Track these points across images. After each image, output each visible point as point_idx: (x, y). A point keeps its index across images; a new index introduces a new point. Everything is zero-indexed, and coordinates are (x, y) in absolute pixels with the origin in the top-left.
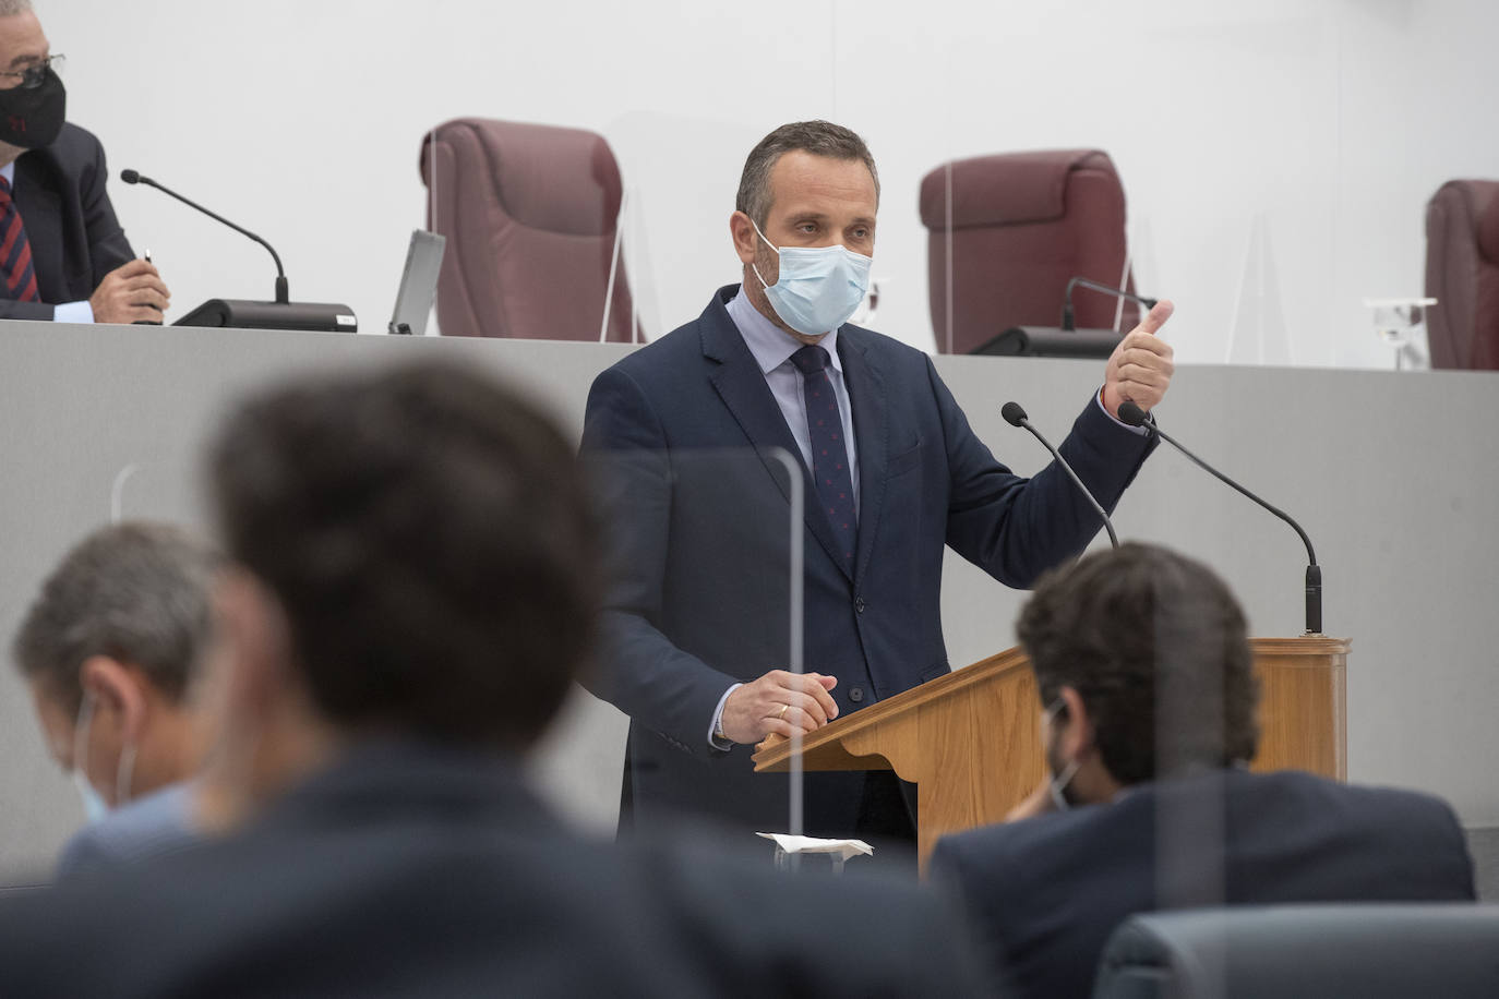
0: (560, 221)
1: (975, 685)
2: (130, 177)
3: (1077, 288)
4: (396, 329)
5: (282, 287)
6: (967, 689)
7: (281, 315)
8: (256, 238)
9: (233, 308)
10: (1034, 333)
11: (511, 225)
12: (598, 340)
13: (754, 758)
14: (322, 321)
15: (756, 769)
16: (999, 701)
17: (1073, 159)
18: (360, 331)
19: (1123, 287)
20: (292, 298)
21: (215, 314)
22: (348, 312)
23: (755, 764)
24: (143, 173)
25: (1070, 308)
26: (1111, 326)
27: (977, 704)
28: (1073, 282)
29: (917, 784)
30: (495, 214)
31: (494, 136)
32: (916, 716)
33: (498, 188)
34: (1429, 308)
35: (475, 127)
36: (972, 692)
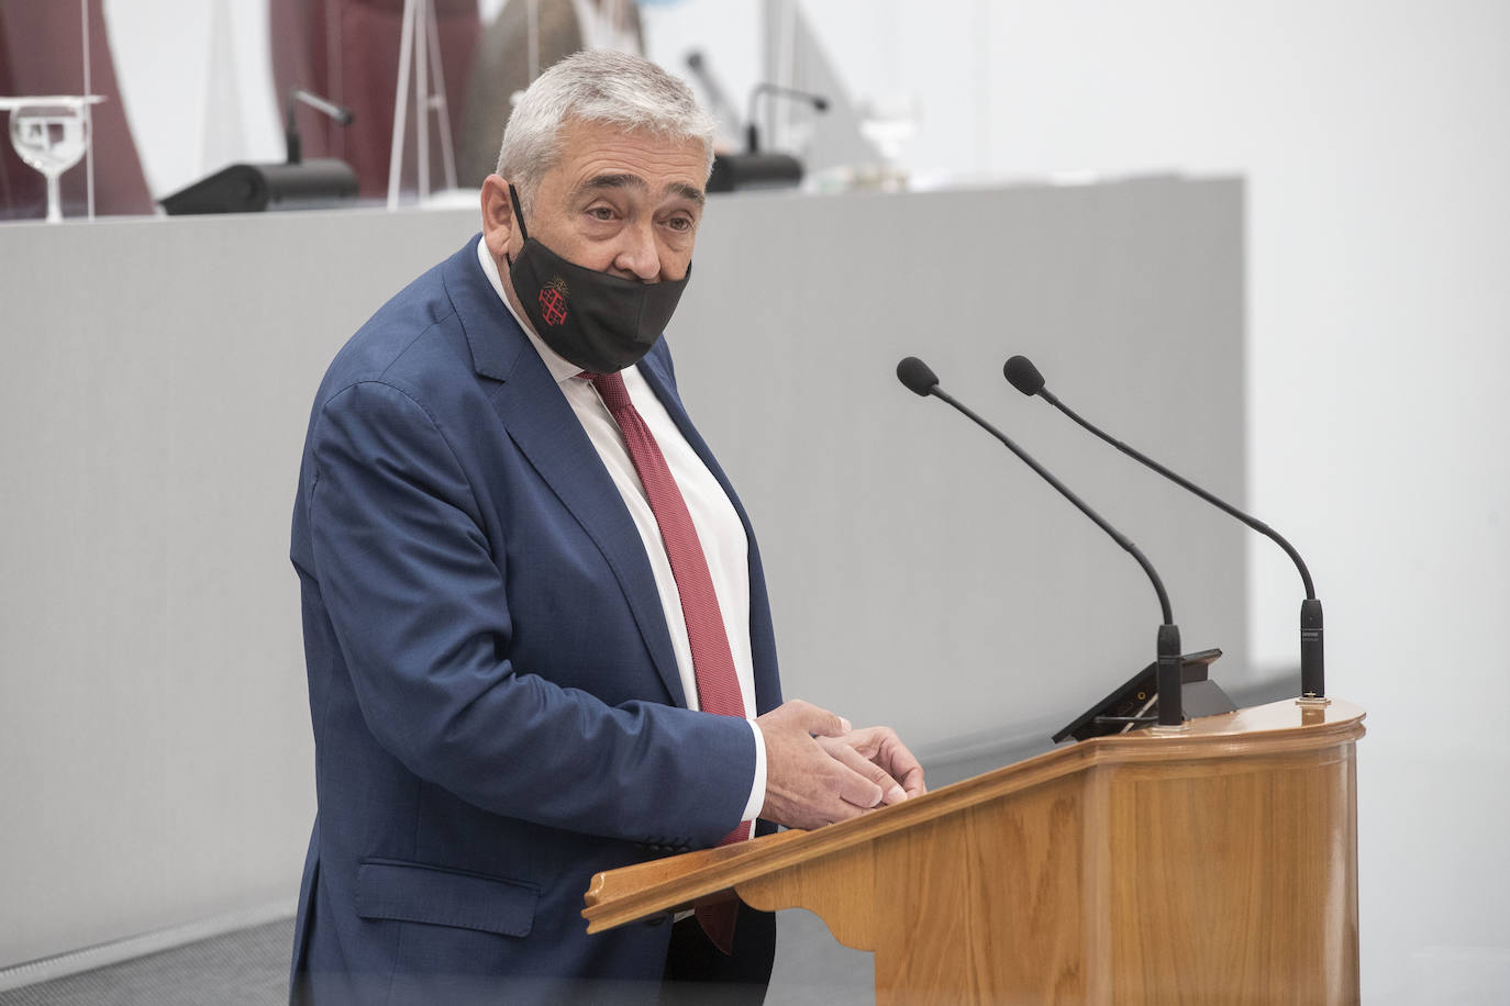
13: (585, 913)
23: (588, 923)
36: (969, 821)
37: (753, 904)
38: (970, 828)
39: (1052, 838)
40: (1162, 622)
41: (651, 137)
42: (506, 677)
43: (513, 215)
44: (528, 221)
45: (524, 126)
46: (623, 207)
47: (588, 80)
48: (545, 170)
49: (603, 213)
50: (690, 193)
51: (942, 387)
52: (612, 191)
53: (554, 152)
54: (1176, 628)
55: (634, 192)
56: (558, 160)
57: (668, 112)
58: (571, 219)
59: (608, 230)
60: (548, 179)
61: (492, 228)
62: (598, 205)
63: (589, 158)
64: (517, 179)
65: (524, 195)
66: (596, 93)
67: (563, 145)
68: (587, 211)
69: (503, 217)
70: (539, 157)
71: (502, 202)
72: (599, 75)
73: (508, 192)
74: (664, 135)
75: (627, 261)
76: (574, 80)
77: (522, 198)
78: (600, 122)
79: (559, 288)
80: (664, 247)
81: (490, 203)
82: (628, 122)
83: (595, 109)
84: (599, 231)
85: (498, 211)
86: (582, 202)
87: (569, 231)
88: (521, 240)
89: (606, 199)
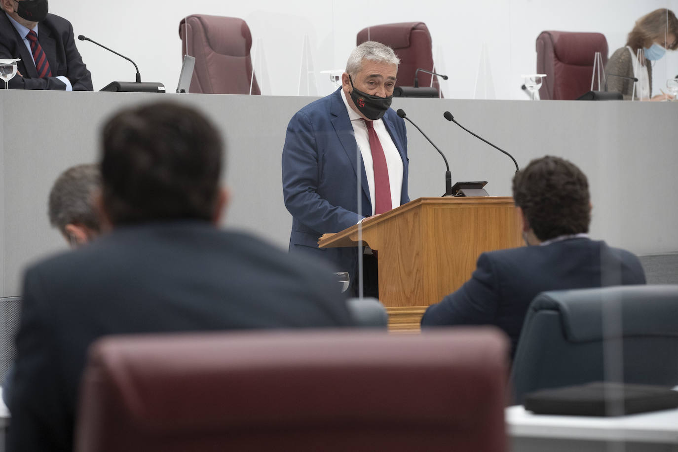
0: (230, 51)
1: (398, 215)
2: (81, 38)
3: (419, 72)
4: (180, 91)
5: (138, 77)
6: (395, 216)
7: (138, 86)
8: (128, 59)
9: (121, 85)
10: (404, 88)
11: (213, 53)
12: (249, 94)
13: (318, 243)
14: (153, 89)
15: (319, 247)
16: (407, 221)
17: (413, 26)
18: (166, 92)
19: (433, 72)
20: (142, 81)
21: (114, 87)
22: (162, 85)
23: (319, 245)
24: (86, 36)
25: (417, 79)
26: (429, 86)
27: (399, 222)
28: (418, 70)
29: (377, 251)
30: (207, 49)
31: (206, 21)
32: (377, 226)
33: (208, 40)
34: (544, 78)
35: (199, 17)
36: (397, 218)
37: (353, 240)
38: (397, 221)
39: (414, 221)
40: (447, 170)
41: (384, 64)
42: (305, 191)
43: (350, 82)
44: (354, 84)
45: (353, 61)
46: (377, 82)
47: (368, 50)
48: (358, 72)
49: (372, 83)
50: (392, 79)
51: (407, 116)
52: (374, 78)
53: (360, 68)
54: (450, 172)
55: (380, 79)
56: (361, 70)
57: (388, 58)
58: (364, 84)
59: (373, 87)
60: (359, 74)
61: (345, 85)
62: (371, 81)
63: (370, 70)
64: (350, 74)
65: (353, 78)
66: (370, 53)
67: (362, 66)
68: (368, 83)
69: (347, 82)
70: (356, 69)
71: (347, 79)
72: (370, 48)
73: (348, 77)
75: (377, 94)
76: (365, 49)
77: (352, 78)
78: (371, 61)
79: (362, 99)
80: (387, 91)
81: (344, 79)
82: (378, 61)
83: (370, 57)
84: (371, 87)
85: (346, 81)
86: (367, 81)
87: (364, 87)
88: (352, 89)
89: (373, 80)
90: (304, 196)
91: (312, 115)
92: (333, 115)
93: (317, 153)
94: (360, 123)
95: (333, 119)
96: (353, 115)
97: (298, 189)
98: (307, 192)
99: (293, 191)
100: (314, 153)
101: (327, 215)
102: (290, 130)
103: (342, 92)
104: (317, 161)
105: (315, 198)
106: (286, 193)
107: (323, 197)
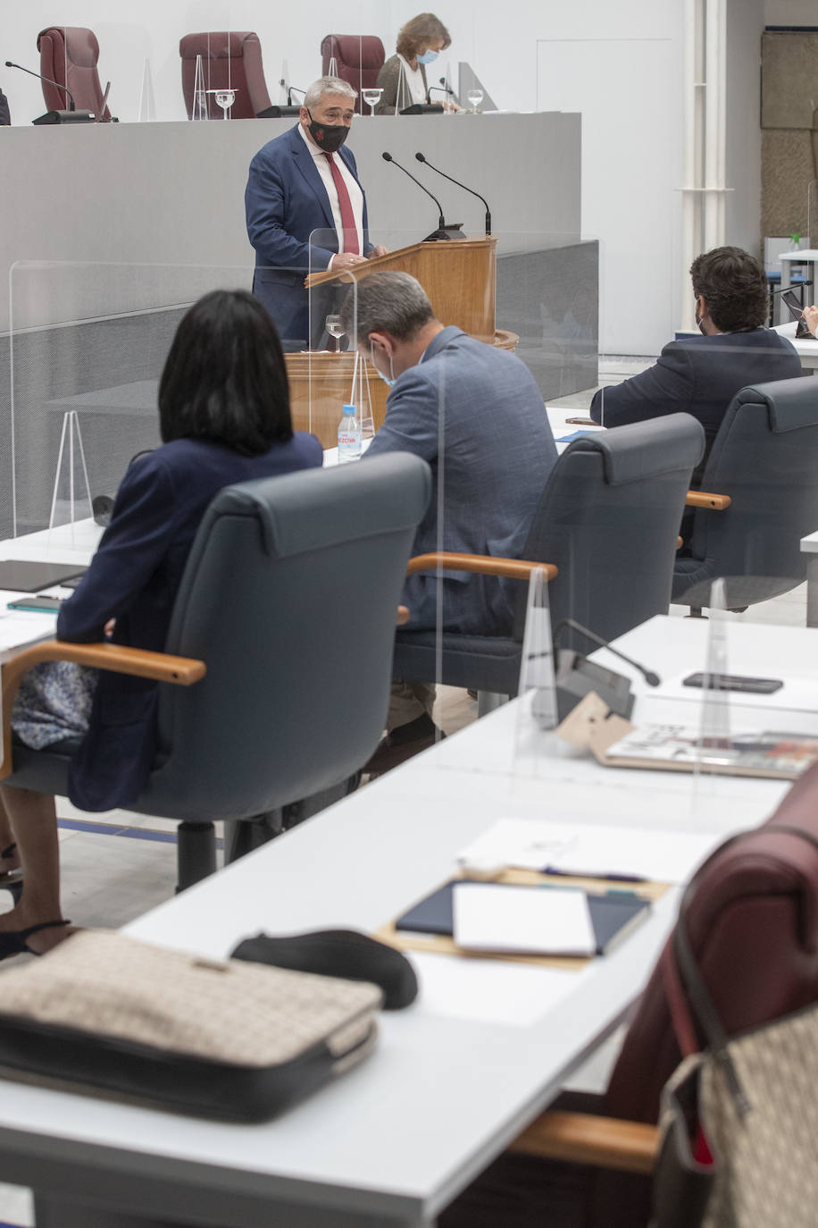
11: (73, 65)
21: (53, 116)
39: (411, 266)
41: (343, 97)
43: (308, 116)
44: (313, 117)
45: (311, 94)
46: (336, 114)
47: (327, 84)
48: (316, 105)
49: (331, 116)
50: (351, 111)
51: (393, 159)
52: (334, 110)
53: (319, 101)
55: (339, 110)
56: (320, 103)
57: (347, 91)
58: (324, 117)
60: (318, 107)
61: (303, 120)
62: (330, 114)
63: (329, 102)
64: (309, 108)
66: (329, 86)
67: (321, 99)
68: (327, 115)
69: (305, 117)
70: (315, 102)
71: (304, 114)
72: (329, 82)
73: (307, 111)
74: (346, 96)
75: (337, 124)
77: (310, 112)
78: (331, 94)
79: (321, 132)
80: (345, 122)
82: (336, 94)
83: (330, 90)
86: (327, 113)
87: (324, 120)
88: (310, 122)
89: (333, 112)
90: (270, 235)
91: (276, 154)
92: (293, 153)
93: (283, 190)
94: (319, 157)
95: (295, 157)
96: (314, 150)
97: (264, 226)
98: (274, 229)
99: (259, 228)
100: (281, 191)
101: (296, 253)
102: (252, 169)
103: (300, 127)
104: (283, 198)
105: (283, 234)
106: (250, 232)
107: (289, 232)
